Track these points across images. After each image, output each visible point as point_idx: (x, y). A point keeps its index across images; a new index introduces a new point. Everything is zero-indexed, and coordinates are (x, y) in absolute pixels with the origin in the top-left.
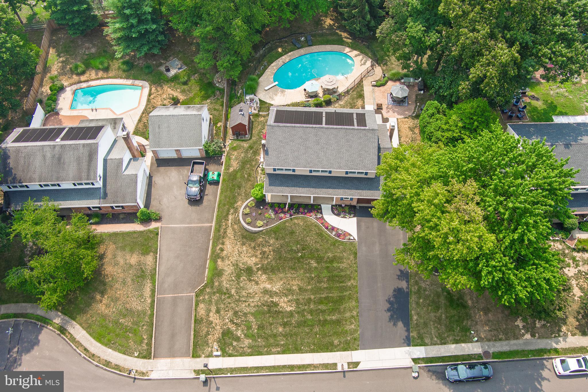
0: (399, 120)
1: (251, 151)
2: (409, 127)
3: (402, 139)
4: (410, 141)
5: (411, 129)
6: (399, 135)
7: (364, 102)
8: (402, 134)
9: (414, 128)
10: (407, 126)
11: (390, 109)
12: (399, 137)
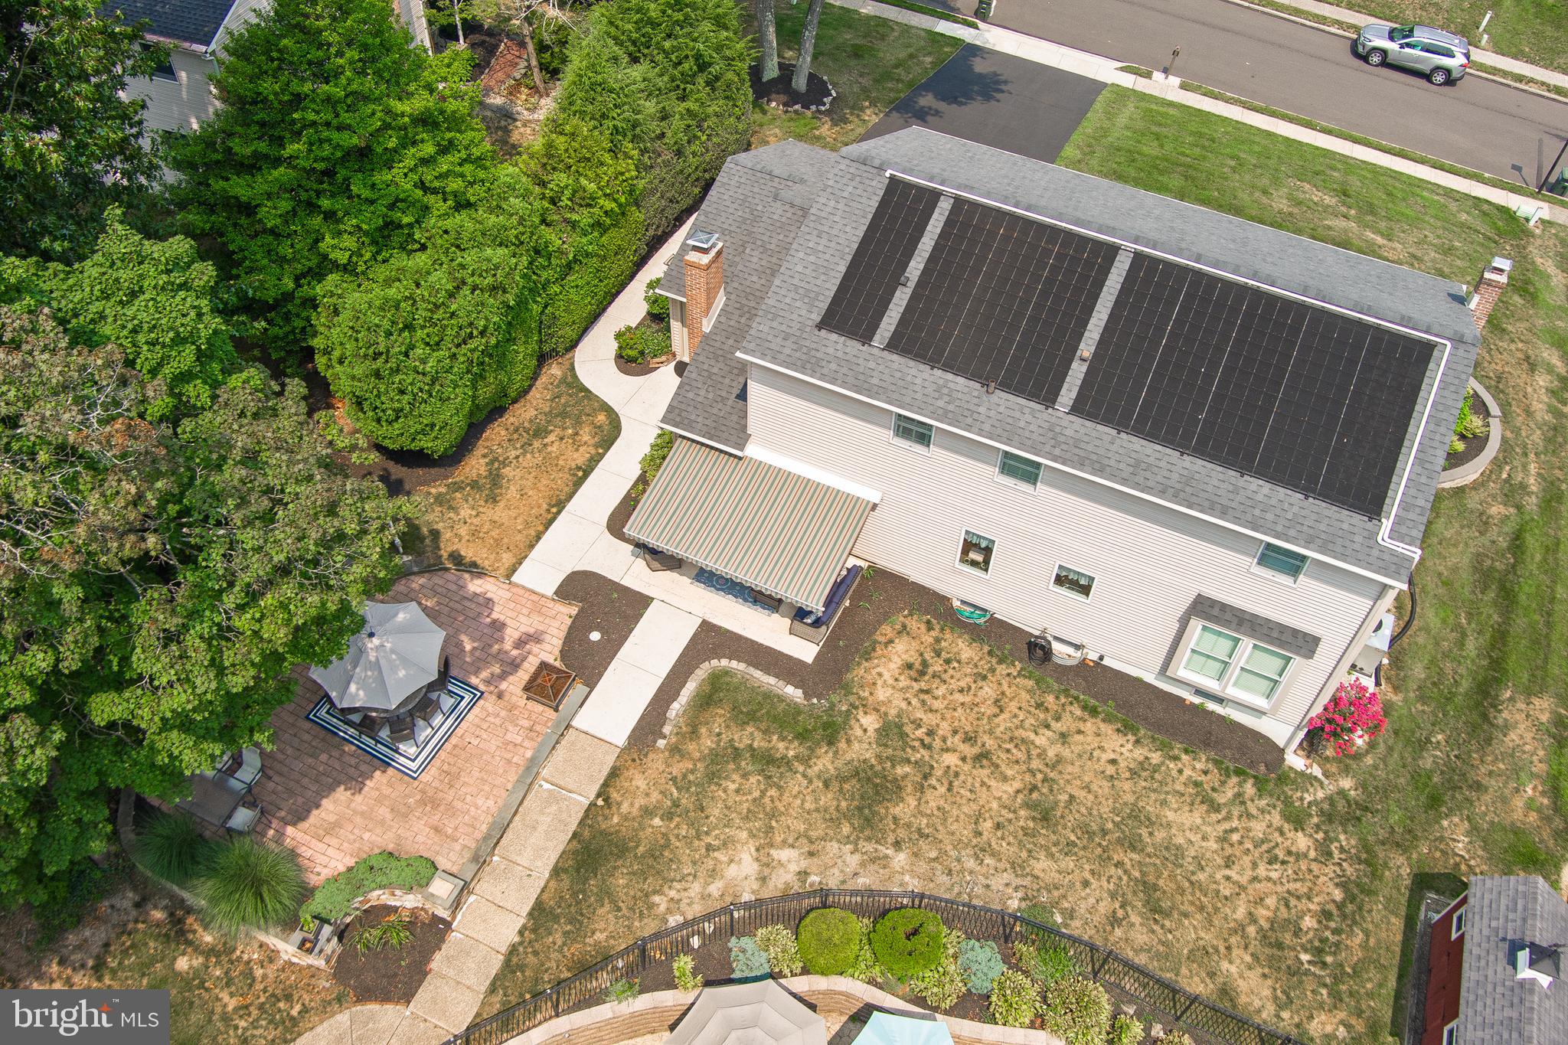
0: (507, 559)
1: (1427, 763)
2: (493, 499)
3: (580, 458)
4: (551, 438)
5: (492, 487)
6: (578, 483)
7: (614, 773)
8: (562, 480)
9: (475, 485)
10: (498, 513)
11: (500, 657)
12: (587, 473)
